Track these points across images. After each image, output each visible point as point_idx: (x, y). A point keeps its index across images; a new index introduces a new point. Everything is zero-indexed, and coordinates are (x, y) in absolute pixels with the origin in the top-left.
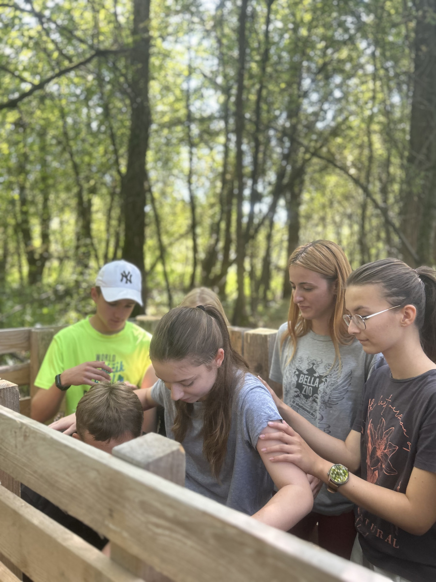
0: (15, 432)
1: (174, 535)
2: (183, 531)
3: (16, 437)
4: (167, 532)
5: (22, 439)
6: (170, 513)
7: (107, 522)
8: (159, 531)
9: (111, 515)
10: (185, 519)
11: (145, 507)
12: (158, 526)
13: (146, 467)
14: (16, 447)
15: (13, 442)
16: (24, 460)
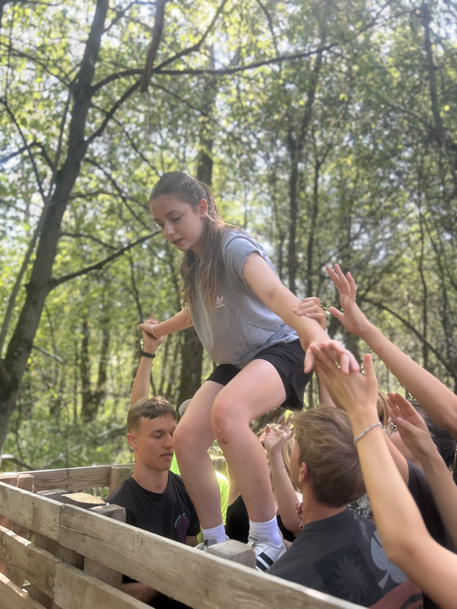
0: (134, 540)
1: (252, 602)
2: (257, 598)
3: (134, 543)
4: (246, 601)
5: (138, 544)
6: (248, 585)
7: (203, 601)
8: (241, 600)
9: (207, 595)
10: (259, 588)
11: (232, 584)
12: (240, 597)
13: (232, 558)
14: (133, 551)
15: (131, 547)
16: (139, 561)
